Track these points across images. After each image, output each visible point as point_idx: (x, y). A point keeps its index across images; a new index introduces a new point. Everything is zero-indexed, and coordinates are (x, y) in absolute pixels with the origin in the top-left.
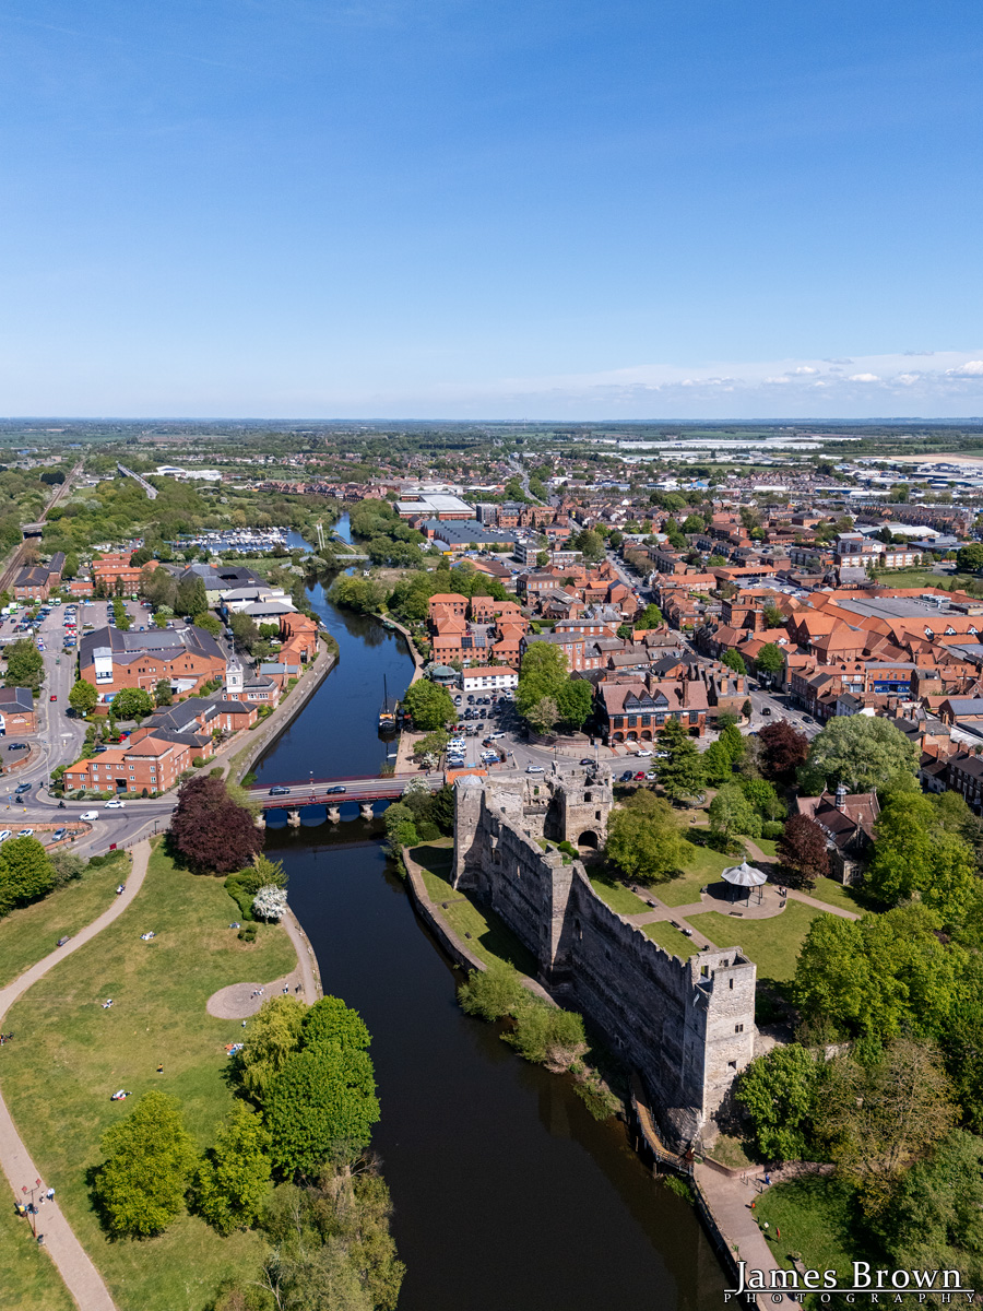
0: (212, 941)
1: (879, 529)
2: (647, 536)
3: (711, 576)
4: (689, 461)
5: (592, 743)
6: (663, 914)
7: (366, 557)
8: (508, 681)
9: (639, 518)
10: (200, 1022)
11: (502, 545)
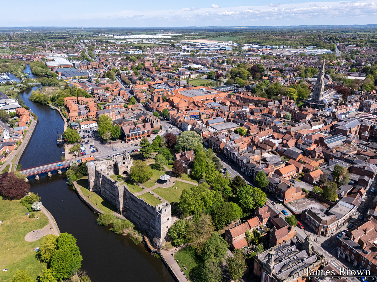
0: (21, 220)
1: (188, 66)
2: (127, 71)
3: (147, 85)
4: (135, 43)
5: (122, 142)
6: (147, 190)
7: (40, 83)
8: (95, 124)
9: (124, 65)
10: (24, 244)
11: (84, 76)
